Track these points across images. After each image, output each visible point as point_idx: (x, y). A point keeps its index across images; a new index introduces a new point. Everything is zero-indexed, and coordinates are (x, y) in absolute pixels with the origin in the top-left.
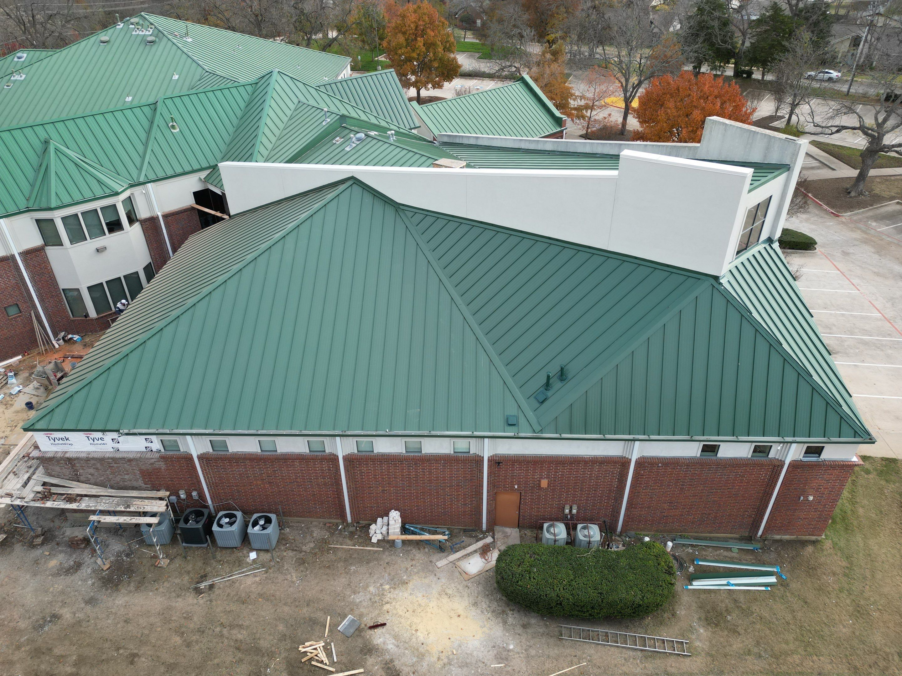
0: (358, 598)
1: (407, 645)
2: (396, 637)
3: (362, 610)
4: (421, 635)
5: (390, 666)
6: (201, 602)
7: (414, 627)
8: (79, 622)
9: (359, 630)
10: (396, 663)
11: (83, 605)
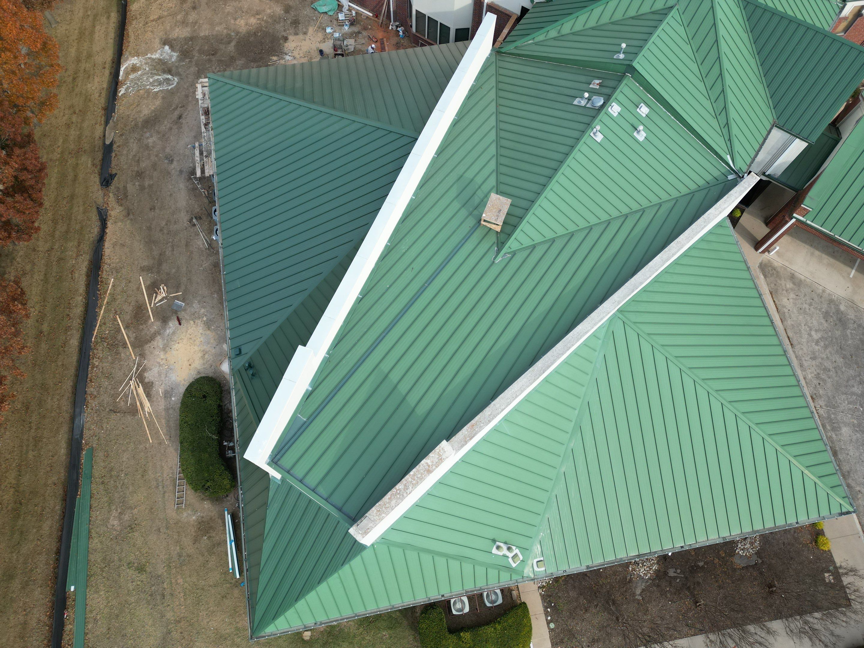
0: (196, 305)
1: (169, 340)
2: (174, 333)
3: (189, 309)
4: (176, 346)
5: (157, 335)
6: (185, 224)
7: (181, 341)
8: (169, 173)
9: (176, 312)
10: (159, 337)
11: (178, 170)
